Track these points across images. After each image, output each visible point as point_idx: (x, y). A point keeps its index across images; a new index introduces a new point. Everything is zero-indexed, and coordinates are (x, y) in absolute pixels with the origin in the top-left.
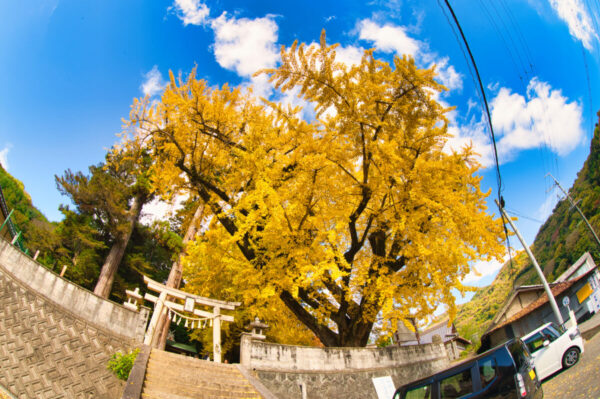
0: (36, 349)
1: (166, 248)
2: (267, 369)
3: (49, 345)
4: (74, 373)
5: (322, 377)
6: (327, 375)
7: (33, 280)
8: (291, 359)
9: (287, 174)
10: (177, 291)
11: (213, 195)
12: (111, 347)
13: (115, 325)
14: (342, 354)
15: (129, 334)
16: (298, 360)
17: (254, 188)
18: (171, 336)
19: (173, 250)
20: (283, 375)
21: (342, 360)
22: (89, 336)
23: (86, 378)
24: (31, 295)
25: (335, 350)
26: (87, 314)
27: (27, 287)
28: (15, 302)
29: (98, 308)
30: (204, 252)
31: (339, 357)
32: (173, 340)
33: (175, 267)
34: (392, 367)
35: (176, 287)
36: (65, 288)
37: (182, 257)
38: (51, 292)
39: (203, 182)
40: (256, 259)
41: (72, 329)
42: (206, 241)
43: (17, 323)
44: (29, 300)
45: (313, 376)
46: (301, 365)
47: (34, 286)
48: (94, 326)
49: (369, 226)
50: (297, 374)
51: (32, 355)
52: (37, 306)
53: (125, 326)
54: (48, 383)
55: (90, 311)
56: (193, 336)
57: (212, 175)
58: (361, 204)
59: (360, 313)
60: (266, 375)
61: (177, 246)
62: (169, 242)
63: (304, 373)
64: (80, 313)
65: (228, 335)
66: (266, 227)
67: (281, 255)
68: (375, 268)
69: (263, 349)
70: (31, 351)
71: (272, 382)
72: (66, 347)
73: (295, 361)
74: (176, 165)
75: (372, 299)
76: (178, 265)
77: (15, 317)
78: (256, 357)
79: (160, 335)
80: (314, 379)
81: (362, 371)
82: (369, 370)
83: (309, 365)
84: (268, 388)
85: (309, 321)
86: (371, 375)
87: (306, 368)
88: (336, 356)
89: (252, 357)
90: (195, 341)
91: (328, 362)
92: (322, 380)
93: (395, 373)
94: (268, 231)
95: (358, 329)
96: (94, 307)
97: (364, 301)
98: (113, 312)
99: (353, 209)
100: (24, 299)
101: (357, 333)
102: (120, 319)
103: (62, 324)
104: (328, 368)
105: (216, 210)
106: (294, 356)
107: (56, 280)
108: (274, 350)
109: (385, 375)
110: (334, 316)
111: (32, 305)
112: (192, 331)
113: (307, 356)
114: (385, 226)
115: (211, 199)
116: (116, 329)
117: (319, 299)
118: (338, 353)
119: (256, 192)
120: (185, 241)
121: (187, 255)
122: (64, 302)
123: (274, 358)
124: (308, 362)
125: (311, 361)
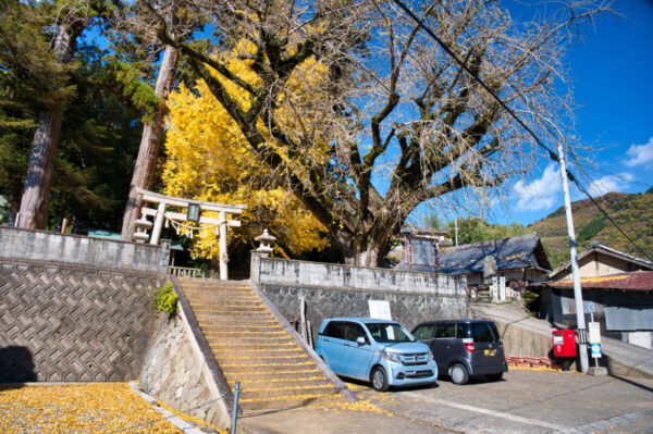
0: (62, 319)
2: (273, 283)
3: (76, 308)
4: (109, 324)
5: (320, 292)
6: (325, 291)
7: (32, 250)
8: (294, 274)
12: (140, 286)
13: (139, 264)
14: (341, 272)
15: (154, 268)
16: (301, 275)
20: (286, 289)
21: (341, 277)
22: (116, 282)
23: (122, 322)
24: (36, 267)
25: (335, 267)
26: (109, 262)
27: (27, 261)
28: (17, 285)
29: (119, 252)
31: (339, 274)
33: (148, 133)
34: (393, 293)
36: (78, 245)
38: (62, 254)
41: (98, 282)
43: (28, 306)
44: (36, 274)
45: (312, 290)
46: (302, 280)
47: (36, 256)
48: (119, 271)
50: (298, 288)
51: (60, 327)
52: (49, 276)
53: (149, 262)
54: (83, 346)
55: (111, 258)
60: (271, 290)
63: (305, 288)
64: (101, 263)
69: (271, 264)
70: (57, 324)
71: (277, 295)
72: (96, 301)
73: (298, 276)
77: (23, 301)
78: (264, 273)
80: (313, 294)
81: (360, 291)
82: (367, 291)
83: (309, 280)
84: (273, 302)
86: (368, 297)
87: (307, 283)
88: (336, 273)
89: (260, 273)
91: (327, 279)
92: (320, 296)
93: (395, 299)
96: (115, 253)
98: (136, 252)
100: (29, 276)
102: (144, 256)
103: (86, 282)
104: (327, 284)
106: (297, 271)
107: (64, 240)
108: (280, 266)
109: (383, 299)
111: (44, 278)
113: (309, 271)
116: (141, 267)
118: (339, 270)
122: (81, 259)
123: (279, 272)
124: (309, 277)
125: (313, 276)
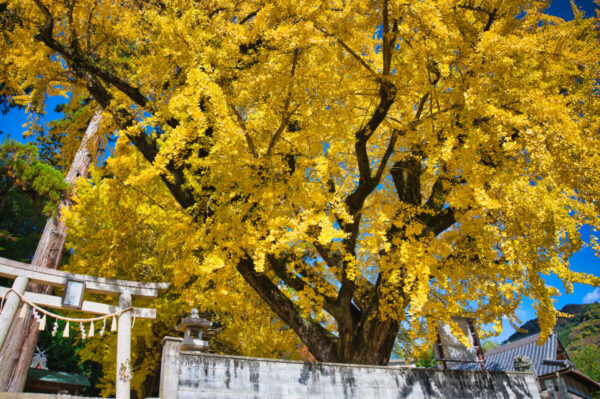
1: (32, 192)
8: (249, 385)
9: (246, 58)
10: (54, 271)
11: (117, 94)
14: (338, 377)
16: (262, 386)
17: (183, 83)
18: (41, 361)
19: (45, 197)
21: (340, 388)
30: (104, 197)
31: (334, 382)
32: (44, 367)
33: (50, 226)
35: (51, 265)
37: (65, 209)
39: (95, 71)
40: (195, 206)
42: (110, 176)
49: (390, 150)
56: (85, 355)
57: (114, 57)
58: (377, 112)
59: (376, 301)
61: (53, 188)
62: (36, 183)
65: (149, 346)
66: (213, 150)
67: (236, 198)
68: (399, 224)
69: (202, 365)
73: (257, 387)
74: (38, 38)
75: (394, 278)
76: (56, 223)
78: (188, 383)
79: (16, 361)
85: (288, 314)
88: (328, 378)
89: (180, 383)
90: (87, 363)
94: (216, 156)
95: (372, 329)
97: (381, 280)
99: (362, 119)
101: (371, 337)
105: (124, 121)
106: (254, 378)
108: (220, 368)
110: (330, 304)
112: (81, 345)
114: (419, 150)
115: (113, 103)
117: (304, 273)
118: (333, 373)
119: (187, 90)
120: (70, 178)
121: (74, 203)
123: (220, 383)
124: (280, 389)
125: (285, 386)
